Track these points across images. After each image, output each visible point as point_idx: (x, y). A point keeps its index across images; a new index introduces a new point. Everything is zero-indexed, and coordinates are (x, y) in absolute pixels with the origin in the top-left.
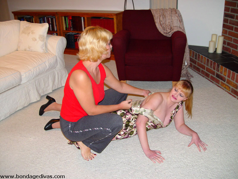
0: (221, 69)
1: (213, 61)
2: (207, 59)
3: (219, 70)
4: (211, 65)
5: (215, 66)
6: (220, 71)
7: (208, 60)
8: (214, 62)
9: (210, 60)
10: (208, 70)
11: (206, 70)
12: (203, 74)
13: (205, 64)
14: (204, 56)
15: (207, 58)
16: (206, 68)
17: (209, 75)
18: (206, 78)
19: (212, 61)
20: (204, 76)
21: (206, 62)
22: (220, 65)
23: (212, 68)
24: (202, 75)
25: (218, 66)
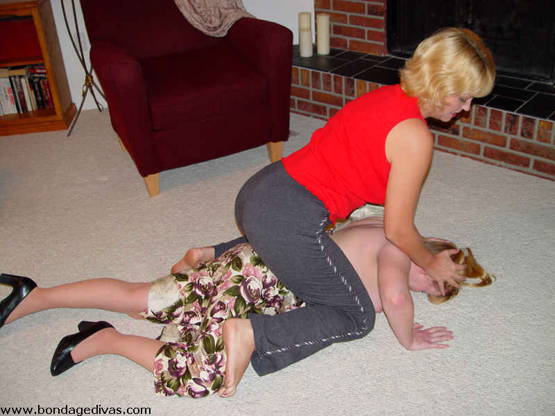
0: (360, 87)
1: (332, 75)
2: (313, 72)
3: (353, 92)
4: (328, 83)
5: (341, 84)
6: (358, 92)
7: (316, 76)
8: (335, 77)
9: (321, 72)
10: (317, 97)
11: (314, 99)
12: (304, 109)
13: (308, 85)
14: (299, 68)
15: (311, 70)
16: (311, 94)
17: (325, 108)
18: (315, 117)
19: (329, 76)
20: (309, 113)
21: (311, 80)
22: (356, 80)
23: (330, 90)
24: (301, 111)
25: (350, 83)
